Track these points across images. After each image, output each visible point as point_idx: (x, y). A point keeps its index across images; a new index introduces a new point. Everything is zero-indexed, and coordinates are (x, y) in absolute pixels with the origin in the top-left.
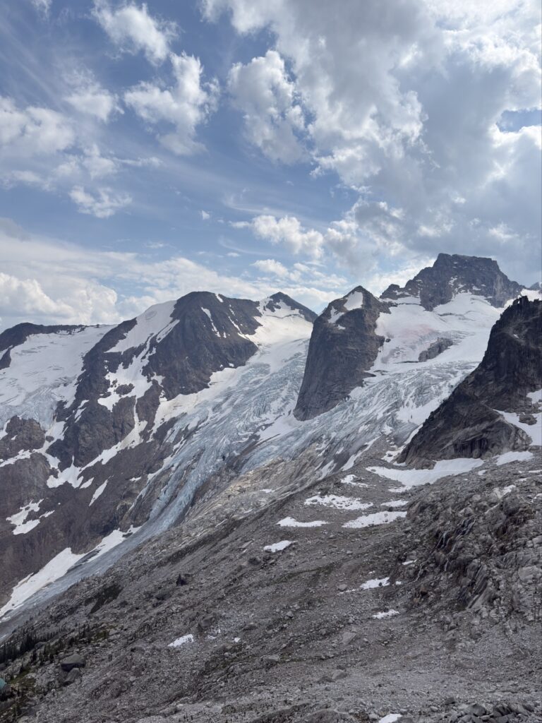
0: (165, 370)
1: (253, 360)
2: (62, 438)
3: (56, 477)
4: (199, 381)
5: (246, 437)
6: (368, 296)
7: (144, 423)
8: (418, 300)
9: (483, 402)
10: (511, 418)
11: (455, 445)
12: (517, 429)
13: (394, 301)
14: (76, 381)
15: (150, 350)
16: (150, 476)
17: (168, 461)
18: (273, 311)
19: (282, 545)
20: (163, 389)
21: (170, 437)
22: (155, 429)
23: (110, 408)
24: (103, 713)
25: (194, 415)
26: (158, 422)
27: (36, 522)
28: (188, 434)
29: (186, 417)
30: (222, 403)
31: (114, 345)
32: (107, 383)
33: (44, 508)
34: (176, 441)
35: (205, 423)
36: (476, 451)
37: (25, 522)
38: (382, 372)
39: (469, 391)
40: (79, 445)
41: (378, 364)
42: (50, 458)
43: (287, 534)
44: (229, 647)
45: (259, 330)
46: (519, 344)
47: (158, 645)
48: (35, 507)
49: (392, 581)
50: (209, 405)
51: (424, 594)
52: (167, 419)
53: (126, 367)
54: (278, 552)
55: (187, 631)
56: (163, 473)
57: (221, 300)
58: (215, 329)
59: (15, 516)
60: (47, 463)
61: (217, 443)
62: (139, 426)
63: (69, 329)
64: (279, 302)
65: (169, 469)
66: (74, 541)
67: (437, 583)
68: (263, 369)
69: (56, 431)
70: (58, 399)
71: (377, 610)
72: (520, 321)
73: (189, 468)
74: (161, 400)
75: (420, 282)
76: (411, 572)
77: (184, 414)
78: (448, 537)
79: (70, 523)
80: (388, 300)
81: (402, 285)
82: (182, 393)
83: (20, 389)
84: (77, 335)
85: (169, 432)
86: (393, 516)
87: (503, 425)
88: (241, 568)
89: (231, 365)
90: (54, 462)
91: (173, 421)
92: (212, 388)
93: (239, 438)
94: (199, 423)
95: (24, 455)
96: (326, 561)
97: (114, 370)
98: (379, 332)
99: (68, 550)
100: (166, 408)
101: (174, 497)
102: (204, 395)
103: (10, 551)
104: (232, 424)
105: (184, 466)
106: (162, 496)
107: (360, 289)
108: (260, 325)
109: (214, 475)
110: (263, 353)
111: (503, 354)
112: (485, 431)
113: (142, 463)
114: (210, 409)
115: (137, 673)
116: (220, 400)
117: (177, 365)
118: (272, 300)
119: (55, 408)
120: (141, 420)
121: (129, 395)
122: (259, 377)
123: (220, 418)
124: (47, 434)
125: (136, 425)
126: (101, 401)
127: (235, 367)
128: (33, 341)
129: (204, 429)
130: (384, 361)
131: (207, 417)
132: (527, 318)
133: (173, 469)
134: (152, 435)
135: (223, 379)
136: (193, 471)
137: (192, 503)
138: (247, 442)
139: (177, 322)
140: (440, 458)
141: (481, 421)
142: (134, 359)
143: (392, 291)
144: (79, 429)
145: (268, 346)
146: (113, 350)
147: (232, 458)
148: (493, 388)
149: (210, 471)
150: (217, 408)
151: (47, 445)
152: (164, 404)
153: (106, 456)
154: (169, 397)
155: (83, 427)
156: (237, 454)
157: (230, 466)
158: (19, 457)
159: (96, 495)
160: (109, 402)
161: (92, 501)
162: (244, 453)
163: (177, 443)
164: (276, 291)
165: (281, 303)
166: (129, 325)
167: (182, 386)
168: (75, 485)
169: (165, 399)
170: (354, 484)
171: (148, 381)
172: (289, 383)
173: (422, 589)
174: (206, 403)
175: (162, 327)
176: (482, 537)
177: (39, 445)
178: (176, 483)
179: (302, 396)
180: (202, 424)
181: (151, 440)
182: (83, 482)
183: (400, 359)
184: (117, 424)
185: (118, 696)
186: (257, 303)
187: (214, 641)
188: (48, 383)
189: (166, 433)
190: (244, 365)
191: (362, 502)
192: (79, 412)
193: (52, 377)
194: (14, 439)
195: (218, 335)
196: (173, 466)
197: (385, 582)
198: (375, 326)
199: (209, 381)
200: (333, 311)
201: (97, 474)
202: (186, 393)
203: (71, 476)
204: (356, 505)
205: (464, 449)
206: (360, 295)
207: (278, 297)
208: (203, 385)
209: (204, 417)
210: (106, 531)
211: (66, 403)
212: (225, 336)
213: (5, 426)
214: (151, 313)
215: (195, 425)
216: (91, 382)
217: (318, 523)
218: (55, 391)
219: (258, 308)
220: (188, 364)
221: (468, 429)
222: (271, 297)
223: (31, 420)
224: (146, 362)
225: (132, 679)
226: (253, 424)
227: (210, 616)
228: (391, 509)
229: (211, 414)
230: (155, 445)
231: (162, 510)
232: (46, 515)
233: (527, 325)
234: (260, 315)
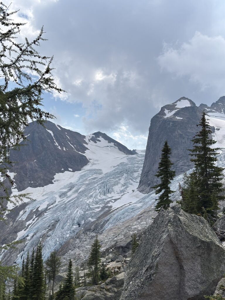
0: (18, 168)
1: (87, 167)
4: (46, 178)
5: (98, 208)
17: (22, 233)
18: (96, 142)
20: (15, 182)
21: (22, 216)
22: (8, 211)
25: (44, 201)
26: (10, 206)
28: (39, 214)
29: (36, 202)
34: (28, 219)
35: (54, 205)
45: (86, 151)
50: (56, 193)
52: (19, 204)
57: (59, 129)
58: (57, 144)
61: (71, 214)
64: (99, 137)
65: (24, 239)
68: (96, 172)
73: (44, 236)
74: (13, 190)
75: (220, 105)
82: (31, 187)
85: (21, 213)
89: (70, 169)
91: (24, 206)
92: (55, 184)
93: (92, 209)
94: (49, 205)
102: (49, 188)
104: (82, 201)
105: (39, 235)
106: (19, 261)
108: (88, 149)
109: (73, 238)
110: (93, 164)
114: (57, 196)
116: (65, 190)
117: (27, 165)
118: (94, 136)
123: (68, 201)
127: (73, 171)
129: (54, 209)
131: (55, 202)
133: (29, 238)
134: (5, 214)
135: (65, 178)
136: (49, 238)
138: (101, 211)
139: (28, 135)
145: (97, 161)
149: (68, 235)
150: (63, 195)
152: (15, 192)
154: (20, 189)
156: (92, 220)
163: (29, 220)
165: (101, 138)
167: (31, 181)
169: (16, 190)
174: (53, 193)
180: (52, 206)
186: (84, 137)
189: (19, 213)
190: (80, 170)
195: (59, 148)
196: (28, 236)
199: (54, 178)
200: (166, 112)
202: (35, 186)
207: (98, 134)
208: (49, 181)
209: (53, 201)
212: (65, 150)
215: (45, 207)
219: (85, 139)
220: (37, 165)
222: (93, 134)
229: (58, 199)
230: (9, 223)
234: (87, 144)
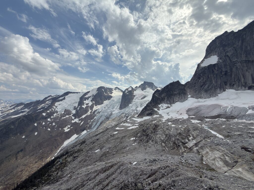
0: (95, 101)
1: (112, 99)
2: (75, 113)
3: (74, 120)
6: (132, 88)
7: (91, 111)
8: (141, 89)
9: (151, 107)
10: (156, 109)
11: (147, 114)
12: (157, 111)
13: (137, 89)
14: (78, 102)
15: (92, 97)
16: (92, 120)
17: (95, 117)
19: (116, 132)
20: (95, 104)
21: (96, 113)
22: (93, 112)
23: (84, 108)
24: (82, 165)
25: (100, 109)
26: (93, 110)
27: (69, 129)
28: (99, 113)
30: (106, 107)
31: (85, 96)
32: (84, 103)
33: (71, 126)
34: (97, 114)
36: (150, 115)
37: (67, 129)
38: (135, 101)
39: (149, 105)
40: (78, 114)
41: (134, 100)
42: (72, 117)
43: (117, 130)
44: (106, 151)
45: (113, 93)
46: (157, 97)
47: (93, 152)
48: (69, 126)
49: (136, 138)
51: (141, 140)
52: (95, 110)
53: (88, 100)
54: (115, 134)
55: (98, 149)
56: (94, 120)
57: (106, 88)
58: (105, 93)
59: (65, 128)
60: (72, 118)
62: (90, 111)
63: (77, 93)
65: (95, 119)
66: (77, 133)
67: (143, 138)
68: (113, 101)
69: (74, 112)
70: (75, 106)
71: (133, 144)
72: (157, 93)
73: (99, 119)
75: (141, 86)
76: (139, 136)
77: (99, 109)
78: (145, 130)
79: (76, 129)
80: (136, 89)
81: (138, 86)
83: (67, 104)
84: (79, 94)
86: (136, 127)
87: (155, 111)
88: (109, 137)
90: (73, 118)
91: (96, 110)
92: (104, 104)
93: (109, 113)
94: (101, 110)
95: (67, 116)
96: (124, 135)
97: (85, 100)
98: (134, 94)
99: (76, 134)
100: (95, 108)
101: (96, 124)
102: (102, 105)
103: (64, 135)
104: (107, 111)
105: (98, 118)
106: (94, 124)
107: (131, 87)
109: (104, 120)
110: (114, 98)
111: (154, 99)
112: (152, 112)
113: (90, 118)
114: (103, 108)
115: (89, 157)
116: (105, 106)
117: (97, 100)
119: (74, 107)
120: (90, 110)
121: (88, 105)
122: (113, 102)
124: (72, 112)
125: (89, 111)
126: (83, 106)
127: (108, 100)
128: (70, 95)
130: (135, 99)
132: (158, 92)
135: (106, 102)
137: (100, 125)
139: (98, 92)
140: (144, 116)
141: (151, 110)
142: (89, 98)
143: (136, 87)
144: (78, 112)
145: (115, 96)
146: (85, 97)
147: (107, 117)
148: (153, 104)
150: (105, 108)
151: (72, 114)
152: (95, 107)
153: (83, 116)
154: (96, 106)
155: (79, 111)
156: (108, 116)
157: (107, 118)
158: (66, 117)
159: (81, 124)
160: (84, 106)
161: (81, 125)
162: (110, 116)
164: (116, 87)
165: (117, 89)
166: (88, 92)
167: (98, 103)
168: (77, 122)
170: (129, 121)
171: (92, 102)
172: (118, 103)
173: (141, 139)
174: (103, 107)
175: (95, 93)
176: (151, 130)
177: (70, 114)
178: (97, 121)
179: (120, 105)
181: (92, 114)
182: (79, 121)
183: (138, 99)
184: (86, 111)
185: (84, 162)
186: (113, 89)
187: (103, 151)
188: (73, 103)
190: (110, 100)
191: (131, 124)
192: (78, 108)
193: (73, 102)
194: (65, 113)
195: (105, 94)
197: (134, 138)
198: (133, 93)
200: (126, 90)
201: (82, 120)
202: (99, 105)
203: (77, 120)
204: (130, 125)
205: (148, 115)
206: (131, 88)
207: (116, 88)
208: (102, 103)
210: (83, 131)
211: (76, 106)
212: (107, 95)
213: (64, 111)
214: (93, 90)
216: (81, 103)
217: (123, 128)
218: (74, 104)
220: (100, 100)
221: (149, 111)
223: (69, 110)
224: (91, 99)
225: (87, 158)
226: (111, 111)
227: (103, 146)
228: (136, 126)
229: (104, 109)
231: (94, 127)
232: (71, 128)
233: (158, 94)
234: (113, 91)
